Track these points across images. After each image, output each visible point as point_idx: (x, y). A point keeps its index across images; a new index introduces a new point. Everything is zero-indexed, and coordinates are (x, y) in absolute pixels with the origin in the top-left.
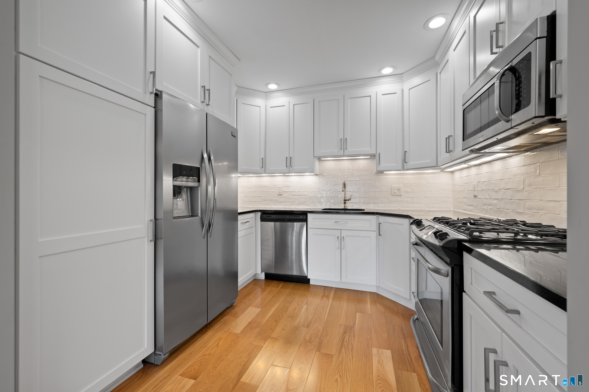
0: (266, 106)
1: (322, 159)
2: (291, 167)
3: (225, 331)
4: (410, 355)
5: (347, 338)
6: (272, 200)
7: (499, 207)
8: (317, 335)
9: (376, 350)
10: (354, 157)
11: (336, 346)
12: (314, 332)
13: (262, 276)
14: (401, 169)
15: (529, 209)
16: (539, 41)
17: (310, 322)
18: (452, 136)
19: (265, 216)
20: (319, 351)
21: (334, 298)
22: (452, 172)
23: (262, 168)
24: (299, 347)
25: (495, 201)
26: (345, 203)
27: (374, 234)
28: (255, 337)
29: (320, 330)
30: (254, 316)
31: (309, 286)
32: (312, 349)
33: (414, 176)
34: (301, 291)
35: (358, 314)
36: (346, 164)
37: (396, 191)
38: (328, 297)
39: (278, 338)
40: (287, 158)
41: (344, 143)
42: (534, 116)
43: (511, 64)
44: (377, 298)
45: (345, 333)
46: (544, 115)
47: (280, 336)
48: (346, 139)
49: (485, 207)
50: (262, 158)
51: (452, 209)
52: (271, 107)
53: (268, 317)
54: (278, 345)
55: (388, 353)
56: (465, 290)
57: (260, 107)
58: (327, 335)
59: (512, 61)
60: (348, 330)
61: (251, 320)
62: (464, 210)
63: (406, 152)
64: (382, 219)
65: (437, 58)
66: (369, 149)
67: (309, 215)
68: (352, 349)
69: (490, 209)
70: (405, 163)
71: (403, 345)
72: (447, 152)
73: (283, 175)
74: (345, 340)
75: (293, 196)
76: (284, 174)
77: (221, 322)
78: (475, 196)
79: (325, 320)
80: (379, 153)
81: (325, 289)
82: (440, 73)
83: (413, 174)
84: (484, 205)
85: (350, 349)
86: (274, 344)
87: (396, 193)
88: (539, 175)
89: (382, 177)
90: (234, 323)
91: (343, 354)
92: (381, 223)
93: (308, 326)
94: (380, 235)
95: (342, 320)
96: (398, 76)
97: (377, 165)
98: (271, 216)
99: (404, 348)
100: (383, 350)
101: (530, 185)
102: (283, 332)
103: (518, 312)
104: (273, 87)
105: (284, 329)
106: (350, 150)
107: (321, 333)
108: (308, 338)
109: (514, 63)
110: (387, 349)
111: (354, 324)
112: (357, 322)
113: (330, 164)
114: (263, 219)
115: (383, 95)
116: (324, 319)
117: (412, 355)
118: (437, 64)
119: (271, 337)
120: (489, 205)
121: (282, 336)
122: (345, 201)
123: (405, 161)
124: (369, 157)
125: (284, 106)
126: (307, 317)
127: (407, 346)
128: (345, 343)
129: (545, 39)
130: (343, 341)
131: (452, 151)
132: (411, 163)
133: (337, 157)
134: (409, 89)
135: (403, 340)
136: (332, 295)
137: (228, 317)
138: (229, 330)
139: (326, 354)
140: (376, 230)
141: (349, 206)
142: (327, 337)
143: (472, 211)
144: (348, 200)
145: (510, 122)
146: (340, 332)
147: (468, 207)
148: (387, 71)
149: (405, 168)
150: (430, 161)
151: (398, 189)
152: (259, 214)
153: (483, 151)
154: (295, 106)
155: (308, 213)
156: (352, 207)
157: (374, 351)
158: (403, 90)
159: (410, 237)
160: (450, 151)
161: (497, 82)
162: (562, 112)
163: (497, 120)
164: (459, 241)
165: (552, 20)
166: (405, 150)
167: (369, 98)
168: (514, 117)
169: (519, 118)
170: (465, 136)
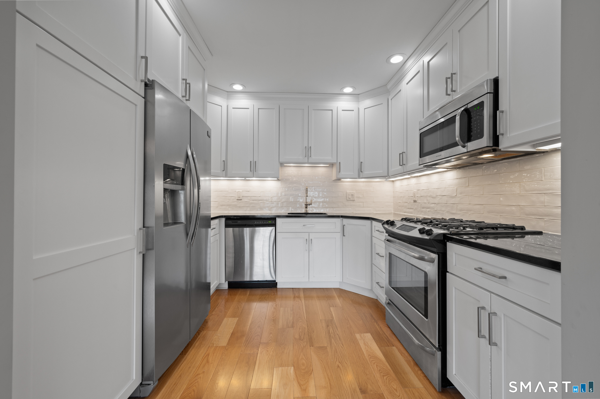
0: (228, 106)
1: (285, 165)
2: (255, 171)
3: (208, 346)
4: (385, 334)
5: (331, 330)
6: (230, 205)
7: (436, 210)
8: (305, 333)
9: (359, 335)
10: (314, 164)
11: (325, 339)
12: (301, 330)
13: (226, 286)
14: (357, 177)
15: (461, 210)
16: (489, 95)
17: (293, 323)
18: (405, 152)
19: (230, 222)
20: (312, 346)
21: (305, 297)
22: (393, 181)
23: (223, 171)
24: (293, 347)
25: (433, 205)
26: (306, 207)
27: (339, 236)
28: (245, 346)
29: (305, 328)
30: (234, 326)
31: (277, 290)
32: (306, 345)
33: (364, 184)
34: (271, 295)
35: (331, 308)
36: (306, 171)
37: (350, 197)
38: (299, 297)
39: (269, 342)
40: (251, 162)
41: (308, 150)
42: (486, 146)
43: (466, 106)
44: (341, 292)
45: (328, 326)
46: (492, 145)
47: (270, 340)
48: (310, 147)
49: (424, 210)
50: (224, 161)
51: (393, 212)
52: (233, 108)
53: (249, 325)
54: (272, 348)
55: (368, 336)
56: (448, 271)
57: (221, 106)
58: (313, 331)
59: (467, 104)
60: (329, 323)
61: (232, 330)
62: (404, 212)
63: (361, 162)
64: (346, 221)
65: (389, 86)
66: (331, 158)
67: (278, 220)
68: (340, 338)
69: (428, 211)
70: (361, 173)
71: (377, 327)
72: (400, 165)
73: (244, 179)
74: (331, 332)
75: (253, 200)
76: (245, 177)
77: (199, 339)
78: (415, 201)
79: (306, 318)
80: (340, 163)
81: (293, 291)
82: (391, 99)
83: (363, 182)
84: (423, 208)
85: (338, 339)
86: (268, 349)
87: (350, 199)
88: (468, 186)
89: (340, 184)
90: (215, 337)
91: (334, 344)
92: (345, 225)
93: (293, 326)
94: (344, 236)
95: (320, 315)
96: (356, 96)
97: (338, 173)
98: (237, 222)
99: (379, 330)
100: (364, 334)
101: (461, 193)
102: (271, 335)
103: (505, 278)
104: (238, 87)
105: (271, 333)
106: (314, 158)
107: (307, 330)
108: (297, 336)
109: (470, 106)
110: (367, 332)
111: (332, 317)
112: (333, 315)
113: (291, 171)
114: (227, 226)
115: (343, 110)
116: (304, 317)
117: (386, 334)
118: (388, 92)
119: (261, 343)
120: (427, 208)
121: (272, 340)
122: (306, 206)
123: (360, 170)
124: (328, 165)
125: (248, 108)
126: (288, 318)
127: (380, 327)
128: (331, 335)
129: (492, 94)
130: (329, 333)
131: (405, 165)
132: (366, 172)
133: (299, 164)
134: (365, 109)
135: (375, 324)
136: (302, 295)
137: (205, 332)
138: (213, 345)
139: (320, 347)
140: (340, 232)
141: (310, 210)
142: (314, 332)
143: (411, 213)
144: (309, 205)
145: (466, 147)
146: (323, 326)
147: (408, 210)
148: (348, 90)
149: (361, 176)
150: (382, 171)
151: (352, 195)
152: (223, 220)
153: (434, 167)
154: (259, 110)
155: (277, 218)
156: (312, 211)
157: (358, 336)
158: (359, 109)
159: (372, 236)
160: (403, 164)
161: (458, 118)
162: (503, 145)
163: (455, 145)
164: (444, 235)
165: (496, 82)
166: (361, 161)
167: (331, 111)
168: (469, 144)
169: (472, 145)
170: (422, 154)
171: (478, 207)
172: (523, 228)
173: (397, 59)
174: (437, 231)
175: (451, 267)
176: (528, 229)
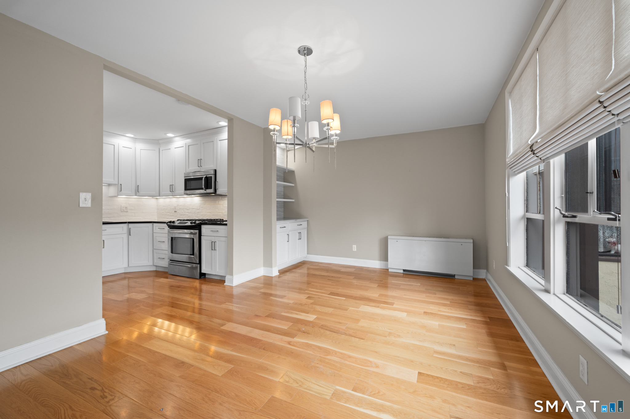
14: (132, 195)
15: (202, 215)
18: (173, 185)
22: (157, 198)
25: (188, 213)
27: (125, 236)
33: (136, 200)
37: (124, 209)
46: (214, 191)
49: (182, 216)
51: (157, 219)
59: (206, 175)
62: (167, 219)
63: (138, 186)
64: (130, 225)
65: (160, 142)
66: (113, 180)
70: (137, 192)
72: (170, 191)
78: (175, 212)
80: (121, 185)
82: (162, 150)
83: (135, 198)
84: (181, 215)
87: (125, 210)
88: (204, 204)
92: (130, 228)
94: (130, 235)
96: (135, 140)
97: (119, 192)
101: (202, 207)
103: (218, 231)
109: (208, 176)
115: (123, 147)
118: (159, 145)
129: (214, 175)
131: (174, 192)
132: (141, 193)
134: (140, 149)
140: (126, 233)
143: (173, 219)
147: (170, 217)
149: (137, 195)
150: (155, 193)
151: (126, 208)
158: (135, 148)
159: (153, 233)
160: (172, 191)
161: (203, 179)
162: (218, 193)
163: (202, 189)
164: (201, 223)
165: (215, 171)
166: (138, 184)
167: (113, 146)
168: (207, 190)
169: (209, 191)
170: (186, 189)
171: (209, 213)
172: (223, 220)
173: (170, 135)
174: (197, 222)
175: (203, 233)
176: (224, 220)
